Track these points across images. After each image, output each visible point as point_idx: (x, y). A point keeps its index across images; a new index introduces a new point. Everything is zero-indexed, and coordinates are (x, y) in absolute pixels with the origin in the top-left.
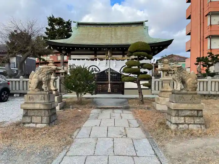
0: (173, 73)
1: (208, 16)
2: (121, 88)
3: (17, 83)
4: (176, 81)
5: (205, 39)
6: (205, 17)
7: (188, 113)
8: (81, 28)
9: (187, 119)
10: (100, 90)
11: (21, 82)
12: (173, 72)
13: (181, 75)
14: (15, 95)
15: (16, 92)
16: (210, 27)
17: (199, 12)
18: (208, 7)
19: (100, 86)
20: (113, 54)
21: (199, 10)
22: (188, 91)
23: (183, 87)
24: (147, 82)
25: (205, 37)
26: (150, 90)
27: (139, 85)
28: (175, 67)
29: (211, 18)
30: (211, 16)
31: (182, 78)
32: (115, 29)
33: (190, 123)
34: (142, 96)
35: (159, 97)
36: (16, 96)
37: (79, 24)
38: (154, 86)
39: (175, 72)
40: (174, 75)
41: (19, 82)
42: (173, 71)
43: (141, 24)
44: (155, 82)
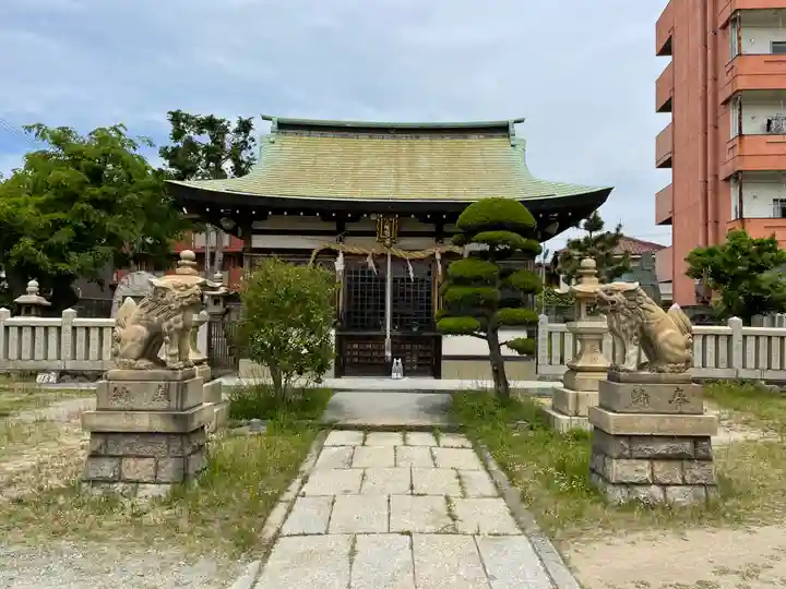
0: (612, 311)
1: (731, 104)
2: (429, 354)
3: (53, 335)
4: (621, 338)
5: (721, 184)
6: (720, 107)
7: (662, 448)
8: (292, 141)
9: (659, 466)
10: (356, 360)
11: (67, 330)
12: (609, 308)
14: (40, 378)
15: (45, 364)
16: (737, 141)
18: (730, 74)
19: (356, 346)
20: (402, 234)
22: (661, 371)
23: (644, 359)
24: (523, 335)
25: (722, 176)
26: (533, 362)
27: (494, 345)
28: (617, 291)
29: (740, 110)
30: (741, 105)
32: (411, 145)
33: (668, 481)
34: (506, 384)
35: (565, 387)
36: (46, 380)
37: (284, 126)
38: (546, 350)
39: (616, 306)
40: (613, 317)
41: (59, 328)
42: (613, 302)
43: (502, 129)
44: (550, 334)
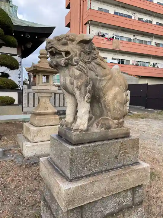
0: (67, 65)
1: (87, 25)
4: (73, 95)
6: (84, 25)
13: (92, 74)
17: (79, 20)
18: (87, 15)
21: (79, 17)
22: (109, 128)
26: (21, 106)
28: (72, 40)
29: (90, 26)
30: (90, 25)
31: (94, 86)
38: (27, 100)
39: (71, 59)
40: (66, 71)
44: (28, 94)
